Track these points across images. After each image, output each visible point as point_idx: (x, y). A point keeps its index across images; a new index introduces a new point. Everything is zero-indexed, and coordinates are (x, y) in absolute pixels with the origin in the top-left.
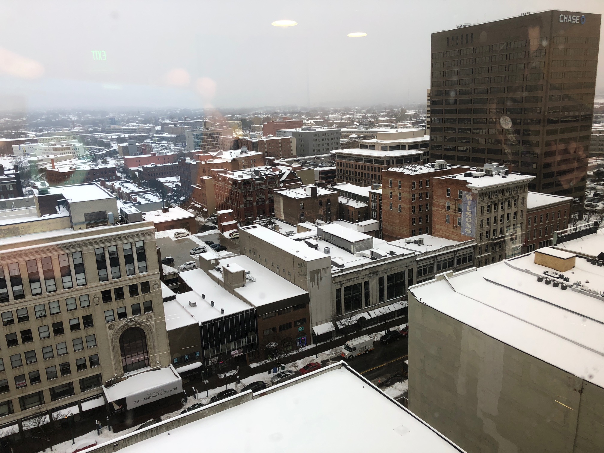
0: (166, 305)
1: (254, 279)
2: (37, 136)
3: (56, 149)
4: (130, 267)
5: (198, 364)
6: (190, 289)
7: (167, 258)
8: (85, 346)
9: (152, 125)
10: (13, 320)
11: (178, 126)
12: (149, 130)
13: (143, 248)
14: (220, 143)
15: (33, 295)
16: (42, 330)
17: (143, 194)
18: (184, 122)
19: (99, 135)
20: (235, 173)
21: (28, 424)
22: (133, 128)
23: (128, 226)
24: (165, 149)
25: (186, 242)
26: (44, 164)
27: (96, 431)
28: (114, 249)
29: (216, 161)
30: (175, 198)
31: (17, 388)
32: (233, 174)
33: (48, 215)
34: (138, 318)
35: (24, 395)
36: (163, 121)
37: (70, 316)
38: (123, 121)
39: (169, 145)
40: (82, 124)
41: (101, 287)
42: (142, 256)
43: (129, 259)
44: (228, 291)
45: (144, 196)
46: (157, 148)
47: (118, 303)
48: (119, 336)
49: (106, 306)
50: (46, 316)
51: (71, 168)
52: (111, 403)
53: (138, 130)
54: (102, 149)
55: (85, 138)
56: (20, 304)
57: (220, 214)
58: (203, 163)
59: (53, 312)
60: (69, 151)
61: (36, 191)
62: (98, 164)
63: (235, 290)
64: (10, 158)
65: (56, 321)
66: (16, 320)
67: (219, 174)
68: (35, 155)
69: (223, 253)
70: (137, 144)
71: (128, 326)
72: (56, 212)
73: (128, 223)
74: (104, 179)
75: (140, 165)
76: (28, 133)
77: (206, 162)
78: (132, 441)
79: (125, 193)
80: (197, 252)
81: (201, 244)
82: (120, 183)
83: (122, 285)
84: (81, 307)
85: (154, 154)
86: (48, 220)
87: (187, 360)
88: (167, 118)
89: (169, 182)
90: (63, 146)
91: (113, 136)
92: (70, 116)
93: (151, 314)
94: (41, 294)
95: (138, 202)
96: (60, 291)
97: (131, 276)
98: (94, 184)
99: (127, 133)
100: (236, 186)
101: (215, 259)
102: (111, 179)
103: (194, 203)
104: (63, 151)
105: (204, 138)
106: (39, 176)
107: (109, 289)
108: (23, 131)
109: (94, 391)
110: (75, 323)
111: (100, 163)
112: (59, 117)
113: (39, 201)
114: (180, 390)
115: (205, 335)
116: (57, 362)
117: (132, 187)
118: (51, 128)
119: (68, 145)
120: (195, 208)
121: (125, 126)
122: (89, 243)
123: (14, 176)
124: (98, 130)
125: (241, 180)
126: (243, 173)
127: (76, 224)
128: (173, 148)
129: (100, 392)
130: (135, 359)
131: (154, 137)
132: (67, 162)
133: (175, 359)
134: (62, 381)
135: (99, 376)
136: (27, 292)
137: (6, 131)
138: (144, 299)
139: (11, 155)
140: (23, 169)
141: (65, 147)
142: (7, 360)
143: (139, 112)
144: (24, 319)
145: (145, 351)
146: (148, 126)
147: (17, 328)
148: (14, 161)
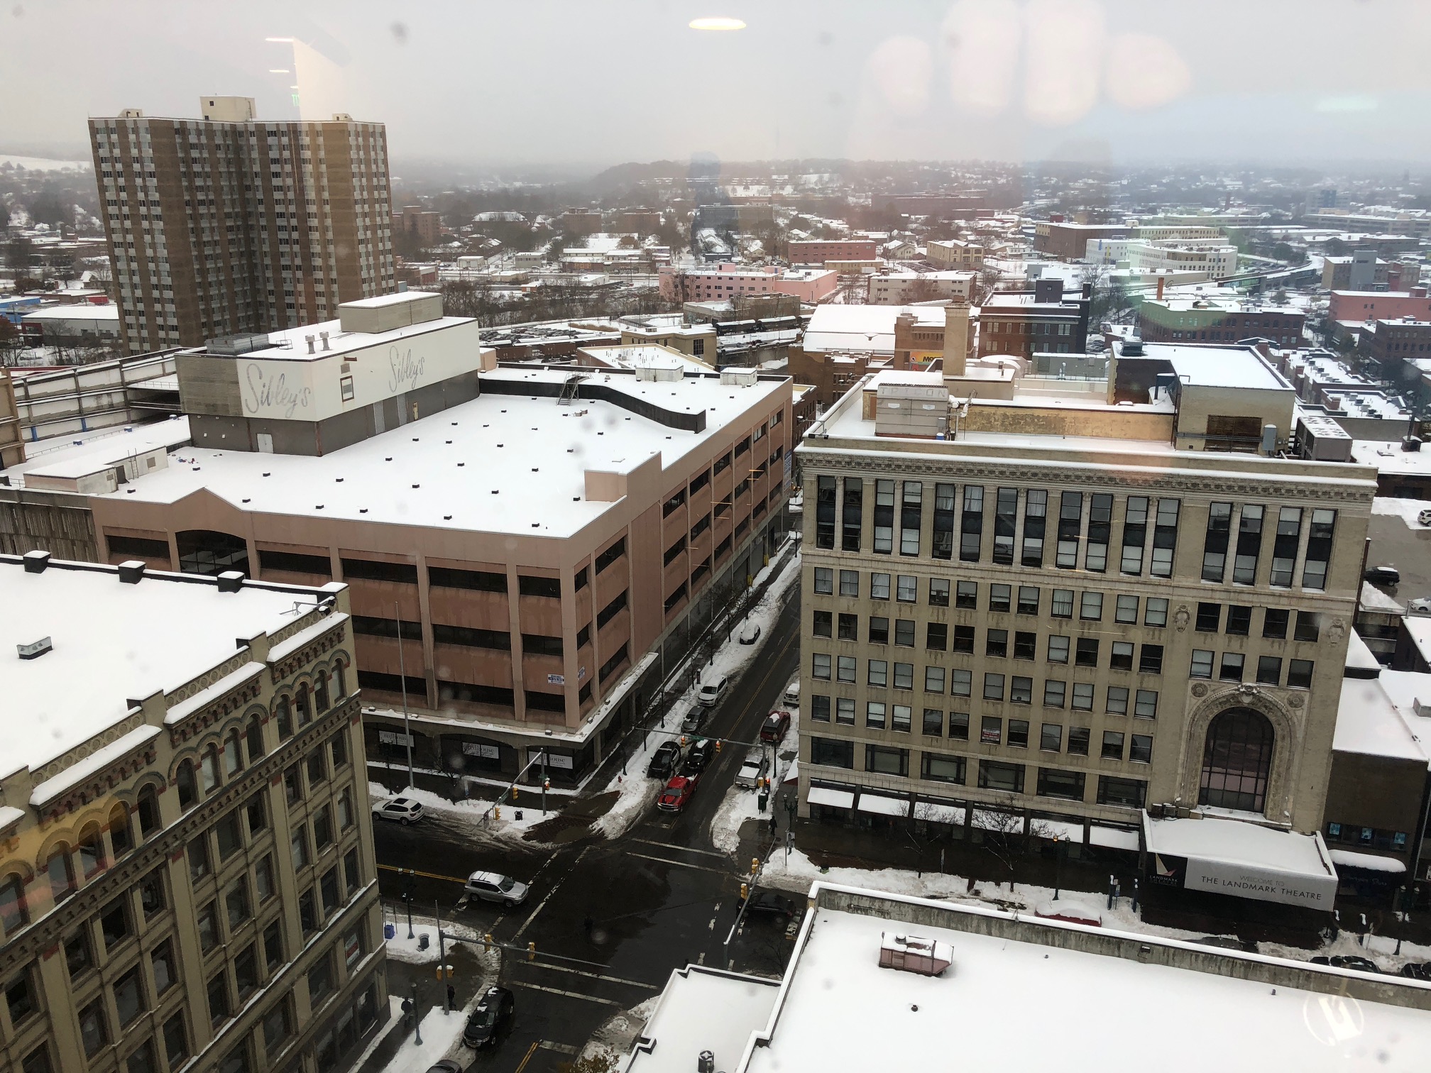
0: (1350, 687)
2: (1141, 222)
3: (1174, 256)
4: (1282, 565)
5: (1394, 865)
6: (1424, 667)
7: (1381, 569)
8: (1131, 709)
10: (1007, 605)
12: (1420, 227)
13: (1330, 529)
15: (1058, 566)
16: (1056, 643)
17: (1359, 393)
19: (1284, 231)
21: (984, 819)
22: (1379, 218)
23: (1304, 467)
26: (1139, 288)
27: (1107, 897)
28: (1255, 513)
31: (982, 740)
33: (1131, 403)
34: (1266, 691)
35: (990, 758)
37: (1117, 634)
38: (1355, 198)
40: (1249, 199)
41: (1202, 593)
42: (1321, 547)
43: (1286, 547)
45: (1360, 397)
47: (1230, 641)
48: (1211, 717)
49: (1200, 640)
50: (1070, 617)
51: (1195, 305)
52: (1153, 854)
53: (1391, 224)
54: (1282, 266)
55: (1247, 234)
56: (1030, 577)
59: (1084, 615)
60: (1202, 263)
61: (1118, 346)
62: (1262, 302)
64: (1078, 266)
65: (1087, 635)
66: (1014, 607)
68: (1127, 266)
70: (1379, 261)
71: (1239, 702)
72: (1146, 400)
73: (1309, 459)
74: (1267, 341)
75: (1370, 318)
76: (1125, 216)
78: (1181, 962)
79: (1311, 382)
82: (1304, 356)
83: (1252, 602)
84: (1146, 624)
85: (1421, 293)
86: (1128, 415)
87: (1367, 841)
90: (1192, 249)
91: (1319, 234)
92: (1224, 179)
93: (1303, 693)
94: (1072, 568)
95: (1340, 410)
96: (1112, 574)
97: (1278, 589)
98: (1249, 349)
99: (1359, 230)
102: (1284, 342)
104: (1189, 263)
106: (1122, 314)
107: (1218, 602)
108: (1115, 208)
109: (1122, 812)
110: (1124, 653)
111: (1267, 300)
112: (1199, 180)
113: (1118, 369)
114: (1326, 903)
116: (1069, 722)
117: (1335, 370)
118: (1175, 207)
119: (1202, 250)
121: (1357, 211)
122: (1201, 486)
123: (1078, 306)
124: (1284, 218)
127: (1185, 435)
129: (1135, 820)
130: (1233, 783)
132: (1191, 289)
133: (1332, 825)
134: (1066, 763)
135: (1142, 785)
136: (1048, 556)
137: (1082, 208)
138: (1297, 652)
139: (1080, 260)
140: (1098, 293)
141: (1195, 252)
142: (978, 679)
143: (1406, 177)
144: (1028, 609)
145: (1262, 774)
146: (1424, 216)
147: (1012, 623)
148: (1083, 273)
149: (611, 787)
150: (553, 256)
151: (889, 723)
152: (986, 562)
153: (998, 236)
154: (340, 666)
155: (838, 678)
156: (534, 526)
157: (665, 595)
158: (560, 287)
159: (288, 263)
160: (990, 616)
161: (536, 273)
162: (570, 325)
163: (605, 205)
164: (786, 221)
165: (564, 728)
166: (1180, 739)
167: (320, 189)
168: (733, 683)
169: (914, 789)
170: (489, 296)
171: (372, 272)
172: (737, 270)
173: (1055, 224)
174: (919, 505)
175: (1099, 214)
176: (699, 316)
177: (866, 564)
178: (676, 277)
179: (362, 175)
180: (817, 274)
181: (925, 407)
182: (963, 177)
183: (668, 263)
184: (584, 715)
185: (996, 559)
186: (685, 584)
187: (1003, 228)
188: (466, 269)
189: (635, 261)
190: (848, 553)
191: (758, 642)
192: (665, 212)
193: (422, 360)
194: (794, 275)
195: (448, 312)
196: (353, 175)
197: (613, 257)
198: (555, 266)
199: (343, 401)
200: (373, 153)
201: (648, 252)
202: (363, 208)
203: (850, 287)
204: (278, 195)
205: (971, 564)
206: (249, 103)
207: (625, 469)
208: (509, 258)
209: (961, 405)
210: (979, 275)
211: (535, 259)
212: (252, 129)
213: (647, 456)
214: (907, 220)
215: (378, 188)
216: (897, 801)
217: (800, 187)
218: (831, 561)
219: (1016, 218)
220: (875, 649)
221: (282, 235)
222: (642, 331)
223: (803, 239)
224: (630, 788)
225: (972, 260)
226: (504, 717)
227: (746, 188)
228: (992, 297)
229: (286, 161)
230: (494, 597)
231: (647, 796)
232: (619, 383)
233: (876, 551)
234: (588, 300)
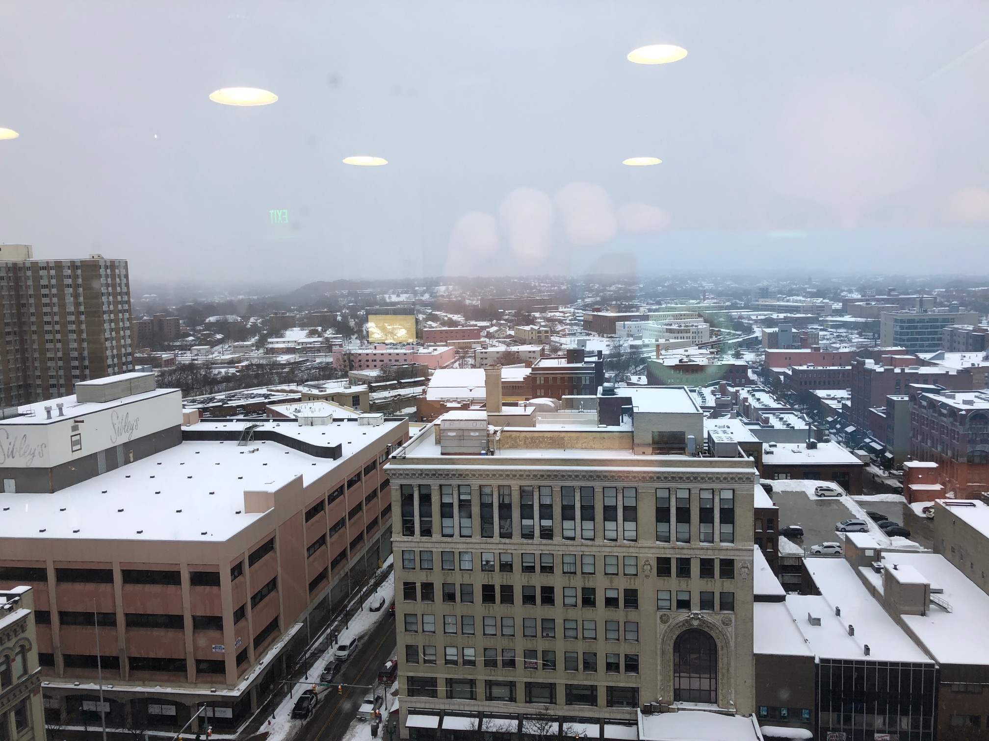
0: (759, 609)
1: (949, 607)
2: (650, 310)
3: (670, 331)
4: (705, 528)
5: (804, 733)
6: (818, 593)
7: (792, 527)
8: (622, 637)
9: (828, 301)
10: (533, 567)
11: (873, 303)
12: (819, 309)
13: (732, 502)
14: (946, 337)
15: (563, 538)
16: (569, 592)
17: (781, 413)
18: (886, 297)
19: (739, 313)
20: (957, 395)
21: (530, 726)
22: (795, 304)
23: (711, 462)
24: (842, 341)
25: (835, 507)
26: (648, 352)
28: (684, 494)
29: (923, 370)
30: (838, 426)
31: (525, 668)
32: (953, 397)
33: (605, 426)
34: (707, 616)
35: (532, 680)
36: (849, 295)
37: (607, 583)
38: (780, 292)
39: (850, 336)
40: (718, 294)
41: (657, 551)
42: (728, 515)
43: (706, 516)
44: (890, 615)
45: (782, 416)
46: (828, 339)
47: (680, 583)
48: (675, 637)
49: (662, 583)
50: (575, 573)
51: (681, 361)
53: (801, 308)
54: (738, 335)
55: (717, 316)
56: (546, 547)
57: (910, 468)
58: (897, 370)
59: (584, 571)
60: (688, 335)
62: (723, 358)
63: (904, 617)
64: (610, 339)
65: (587, 586)
66: (538, 569)
67: (923, 394)
68: (640, 338)
69: (900, 542)
70: (794, 330)
71: (691, 625)
72: (618, 423)
73: (714, 456)
74: (725, 382)
75: (789, 366)
76: (641, 306)
77: (903, 370)
79: (753, 407)
80: (848, 528)
81: (861, 515)
82: (748, 391)
83: (690, 554)
84: (625, 575)
85: (818, 349)
86: (603, 434)
87: (784, 718)
88: (857, 291)
89: (833, 399)
90: (681, 326)
91: (760, 315)
92: (703, 283)
93: (730, 615)
94: (573, 539)
95: (770, 425)
96: (599, 541)
97: (705, 544)
98: (683, 388)
99: (783, 311)
100: (956, 420)
101: (875, 549)
102: (738, 382)
103: (869, 441)
104: (680, 335)
105: (916, 327)
106: (638, 369)
107: (669, 556)
108: (636, 302)
109: (625, 712)
110: (613, 596)
111: (728, 356)
112: (688, 283)
113: (600, 404)
115: (825, 685)
116: (580, 648)
117: (767, 399)
118: (673, 300)
119: (687, 326)
120: (871, 450)
121: (783, 300)
122: (648, 478)
123: (595, 365)
124: (739, 305)
125: (968, 411)
126: (976, 397)
127: (639, 445)
128: (856, 340)
129: (632, 717)
130: (695, 684)
131: (827, 321)
132: (682, 351)
133: (761, 708)
134: (582, 679)
135: (635, 691)
136: (557, 531)
137: (614, 303)
138: (723, 586)
139: (613, 335)
140: (622, 356)
141: (683, 328)
142: (519, 622)
143: (810, 279)
144: (547, 569)
145: (713, 676)
146: (821, 302)
147: (538, 580)
148: (611, 344)
149: (263, 729)
150: (259, 345)
151: (460, 661)
152: (517, 538)
153: (561, 322)
154: (24, 651)
155: (423, 631)
156: (202, 534)
157: (308, 579)
158: (262, 364)
159: (53, 356)
160: (523, 576)
161: (247, 355)
162: (268, 390)
163: (300, 310)
164: (424, 316)
165: (225, 686)
166: (656, 655)
167: (77, 304)
168: (362, 641)
169: (481, 709)
170: (210, 373)
171: (116, 360)
172: (387, 349)
173: (596, 313)
174: (469, 501)
175: (626, 306)
176: (359, 380)
177: (437, 545)
178: (345, 355)
179: (109, 294)
180: (441, 350)
181: (472, 434)
182: (540, 285)
183: (341, 346)
184: (241, 675)
185: (524, 536)
186: (326, 569)
187: (564, 317)
188: (196, 355)
189: (317, 345)
190: (424, 539)
191: (383, 609)
192: (342, 313)
193: (137, 420)
194: (426, 351)
195: (161, 385)
196: (103, 294)
197: (302, 343)
198: (261, 351)
199: (73, 451)
200: (118, 280)
201: (327, 339)
202: (110, 316)
203: (463, 358)
204: (46, 309)
205: (507, 541)
206: (28, 248)
207: (273, 488)
208: (229, 347)
209: (495, 432)
210: (547, 347)
211: (247, 347)
212: (28, 265)
213: (290, 478)
214: (503, 314)
215: (121, 303)
216: (469, 719)
217: (434, 295)
218: (413, 545)
219: (572, 310)
220: (447, 607)
221: (48, 337)
222: (315, 392)
223: (434, 328)
224: (276, 729)
225: (543, 338)
226: (180, 682)
227: (398, 296)
228: (540, 361)
229: (53, 286)
230: (171, 589)
231: (289, 734)
232: (284, 429)
233: (443, 536)
234: (282, 373)
